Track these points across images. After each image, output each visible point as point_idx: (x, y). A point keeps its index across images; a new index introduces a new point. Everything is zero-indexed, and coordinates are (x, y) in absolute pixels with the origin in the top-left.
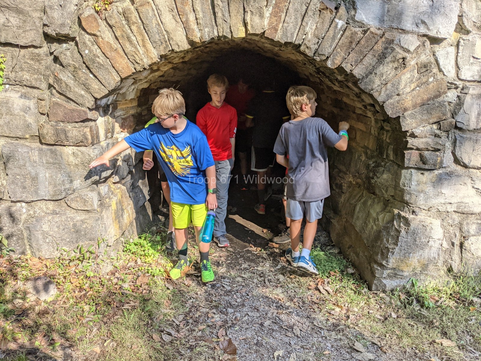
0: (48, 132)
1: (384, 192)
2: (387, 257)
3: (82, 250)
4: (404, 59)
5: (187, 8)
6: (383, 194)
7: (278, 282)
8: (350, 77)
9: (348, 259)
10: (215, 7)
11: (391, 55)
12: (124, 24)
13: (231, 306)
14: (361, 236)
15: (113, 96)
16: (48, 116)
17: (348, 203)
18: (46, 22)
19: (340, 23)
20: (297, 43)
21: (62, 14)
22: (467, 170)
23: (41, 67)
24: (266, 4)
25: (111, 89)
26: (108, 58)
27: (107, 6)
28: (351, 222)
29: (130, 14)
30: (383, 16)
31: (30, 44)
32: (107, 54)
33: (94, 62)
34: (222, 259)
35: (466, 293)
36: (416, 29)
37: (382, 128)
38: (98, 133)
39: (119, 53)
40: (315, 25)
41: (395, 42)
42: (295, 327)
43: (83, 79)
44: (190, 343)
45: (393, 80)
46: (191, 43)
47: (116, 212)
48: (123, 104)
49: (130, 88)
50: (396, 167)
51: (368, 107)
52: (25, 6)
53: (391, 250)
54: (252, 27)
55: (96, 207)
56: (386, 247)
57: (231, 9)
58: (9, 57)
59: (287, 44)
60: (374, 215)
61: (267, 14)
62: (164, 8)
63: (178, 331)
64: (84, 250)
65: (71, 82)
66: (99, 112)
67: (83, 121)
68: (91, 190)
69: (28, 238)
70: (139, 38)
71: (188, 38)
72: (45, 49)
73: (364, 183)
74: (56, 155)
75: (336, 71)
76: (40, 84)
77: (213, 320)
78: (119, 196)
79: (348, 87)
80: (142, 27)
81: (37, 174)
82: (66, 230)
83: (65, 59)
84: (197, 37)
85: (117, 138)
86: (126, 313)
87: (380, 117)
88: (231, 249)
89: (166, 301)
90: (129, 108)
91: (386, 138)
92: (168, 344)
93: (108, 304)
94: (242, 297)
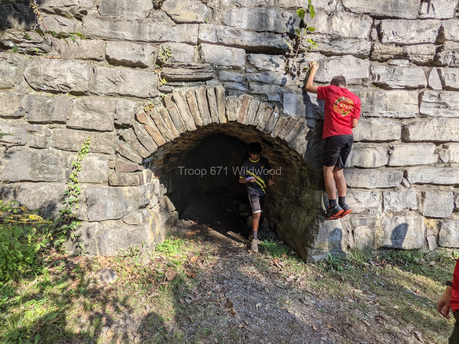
0: (115, 179)
1: (306, 204)
2: (313, 242)
3: (132, 249)
5: (195, 109)
6: (306, 206)
7: (251, 263)
8: (283, 142)
9: (290, 246)
10: (210, 108)
12: (161, 117)
13: (225, 279)
14: (296, 231)
15: (152, 157)
16: (115, 169)
17: (286, 213)
18: (116, 118)
19: (276, 115)
20: (254, 125)
21: (126, 113)
22: (350, 189)
23: (112, 142)
24: (237, 106)
25: (152, 152)
26: (151, 136)
27: (151, 109)
28: (289, 224)
29: (164, 112)
30: (297, 111)
31: (106, 130)
32: (151, 133)
33: (143, 138)
34: (216, 251)
35: (360, 260)
37: (302, 169)
38: (143, 178)
39: (157, 133)
40: (263, 116)
41: (305, 124)
42: (266, 288)
43: (136, 147)
44: (203, 303)
45: (306, 142)
46: (197, 126)
47: (152, 226)
48: (156, 162)
49: (161, 153)
50: (312, 190)
51: (293, 158)
52: (104, 109)
53: (315, 237)
54: (230, 117)
55: (141, 222)
56: (312, 236)
57: (219, 109)
58: (93, 137)
59: (249, 125)
60: (303, 218)
61: (238, 111)
62: (183, 109)
63: (195, 297)
65: (129, 150)
66: (144, 166)
67: (135, 171)
68: (138, 212)
69: (98, 244)
70: (169, 125)
71: (195, 124)
72: (115, 132)
73: (294, 201)
74: (118, 192)
75: (276, 139)
76: (111, 152)
77: (215, 288)
78: (153, 216)
79: (281, 148)
80: (170, 119)
81: (106, 204)
82: (122, 238)
83: (126, 137)
84: (201, 123)
85: (153, 182)
86: (161, 287)
87: (300, 163)
88: (221, 246)
89: (186, 279)
90: (159, 164)
91: (304, 174)
92: (190, 305)
93: (150, 282)
94: (231, 273)
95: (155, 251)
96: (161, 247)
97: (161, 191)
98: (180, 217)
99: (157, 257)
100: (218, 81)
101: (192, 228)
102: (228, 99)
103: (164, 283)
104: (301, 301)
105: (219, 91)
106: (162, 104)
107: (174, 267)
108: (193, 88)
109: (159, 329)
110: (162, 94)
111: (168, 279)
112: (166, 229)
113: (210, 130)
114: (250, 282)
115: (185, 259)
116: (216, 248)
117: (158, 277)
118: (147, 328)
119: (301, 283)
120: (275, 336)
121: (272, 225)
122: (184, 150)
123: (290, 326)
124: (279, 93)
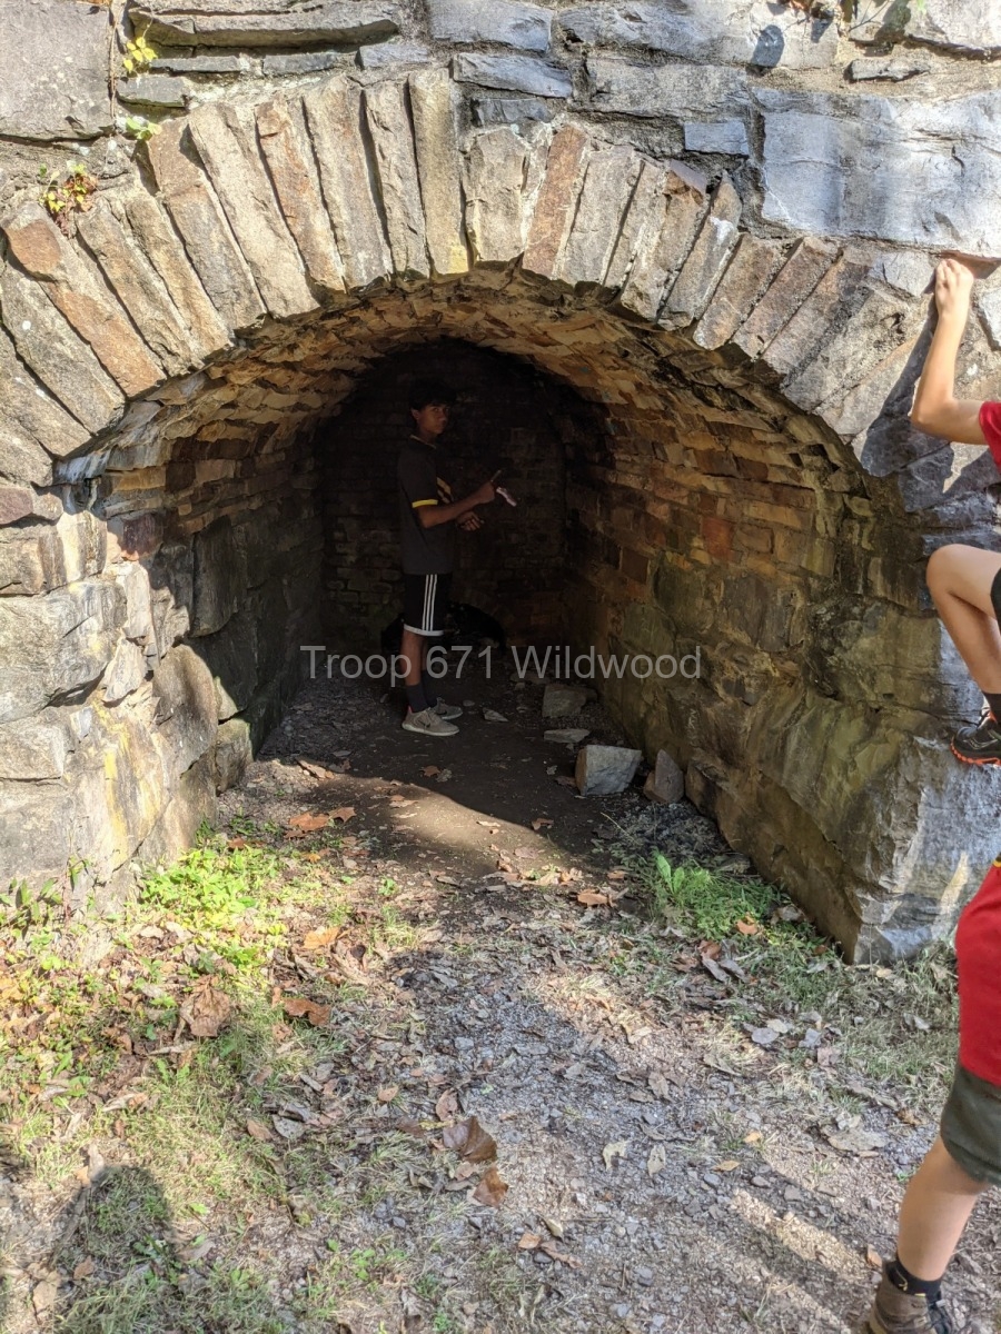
1: (864, 686)
2: (890, 864)
3: (26, 894)
4: (898, 317)
5: (305, 197)
6: (863, 693)
7: (590, 959)
8: (757, 371)
9: (777, 884)
10: (384, 192)
11: (865, 309)
12: (132, 245)
13: (465, 1030)
14: (808, 816)
15: (100, 453)
17: (765, 731)
19: (725, 228)
20: (610, 283)
24: (521, 182)
25: (96, 428)
26: (88, 343)
27: (80, 199)
28: (776, 779)
29: (148, 217)
30: (834, 207)
32: (86, 330)
33: (48, 355)
34: (426, 905)
36: (923, 238)
37: (847, 514)
38: (60, 556)
39: (118, 328)
40: (657, 234)
41: (871, 274)
42: (653, 1075)
43: (16, 402)
44: (358, 1139)
45: (871, 374)
46: (322, 294)
47: (118, 787)
48: (127, 481)
49: (147, 434)
50: (893, 614)
51: (806, 459)
53: (898, 844)
54: (487, 244)
55: (60, 768)
56: (883, 837)
57: (427, 197)
59: (582, 288)
60: (843, 753)
61: (526, 209)
62: (243, 199)
63: (319, 1109)
64: (30, 897)
66: (63, 498)
67: (19, 524)
68: (46, 722)
70: (175, 285)
71: (310, 280)
73: (806, 669)
75: (719, 359)
77: (417, 1072)
78: (123, 740)
79: (749, 405)
80: (182, 253)
84: (335, 275)
85: (114, 578)
86: (162, 1066)
87: (839, 482)
88: (449, 880)
89: (278, 1028)
90: (142, 493)
91: (859, 539)
92: (293, 1145)
93: (111, 1044)
94: (493, 1004)
95: (141, 901)
96: (168, 884)
97: (159, 624)
98: (262, 750)
99: (149, 932)
100: (424, 49)
101: (318, 798)
102: (476, 147)
103: (175, 1049)
104: (819, 1135)
105: (430, 101)
106: (137, 175)
107: (225, 975)
108: (293, 85)
109: (149, 1250)
110: (137, 122)
111: (195, 1031)
112: (193, 802)
113: (391, 319)
114: (579, 1048)
115: (278, 940)
116: (430, 891)
117: (148, 1021)
118: (92, 1246)
119: (822, 1053)
120: (685, 1289)
121: (697, 785)
122: (271, 428)
123: (759, 1244)
124: (742, 112)
